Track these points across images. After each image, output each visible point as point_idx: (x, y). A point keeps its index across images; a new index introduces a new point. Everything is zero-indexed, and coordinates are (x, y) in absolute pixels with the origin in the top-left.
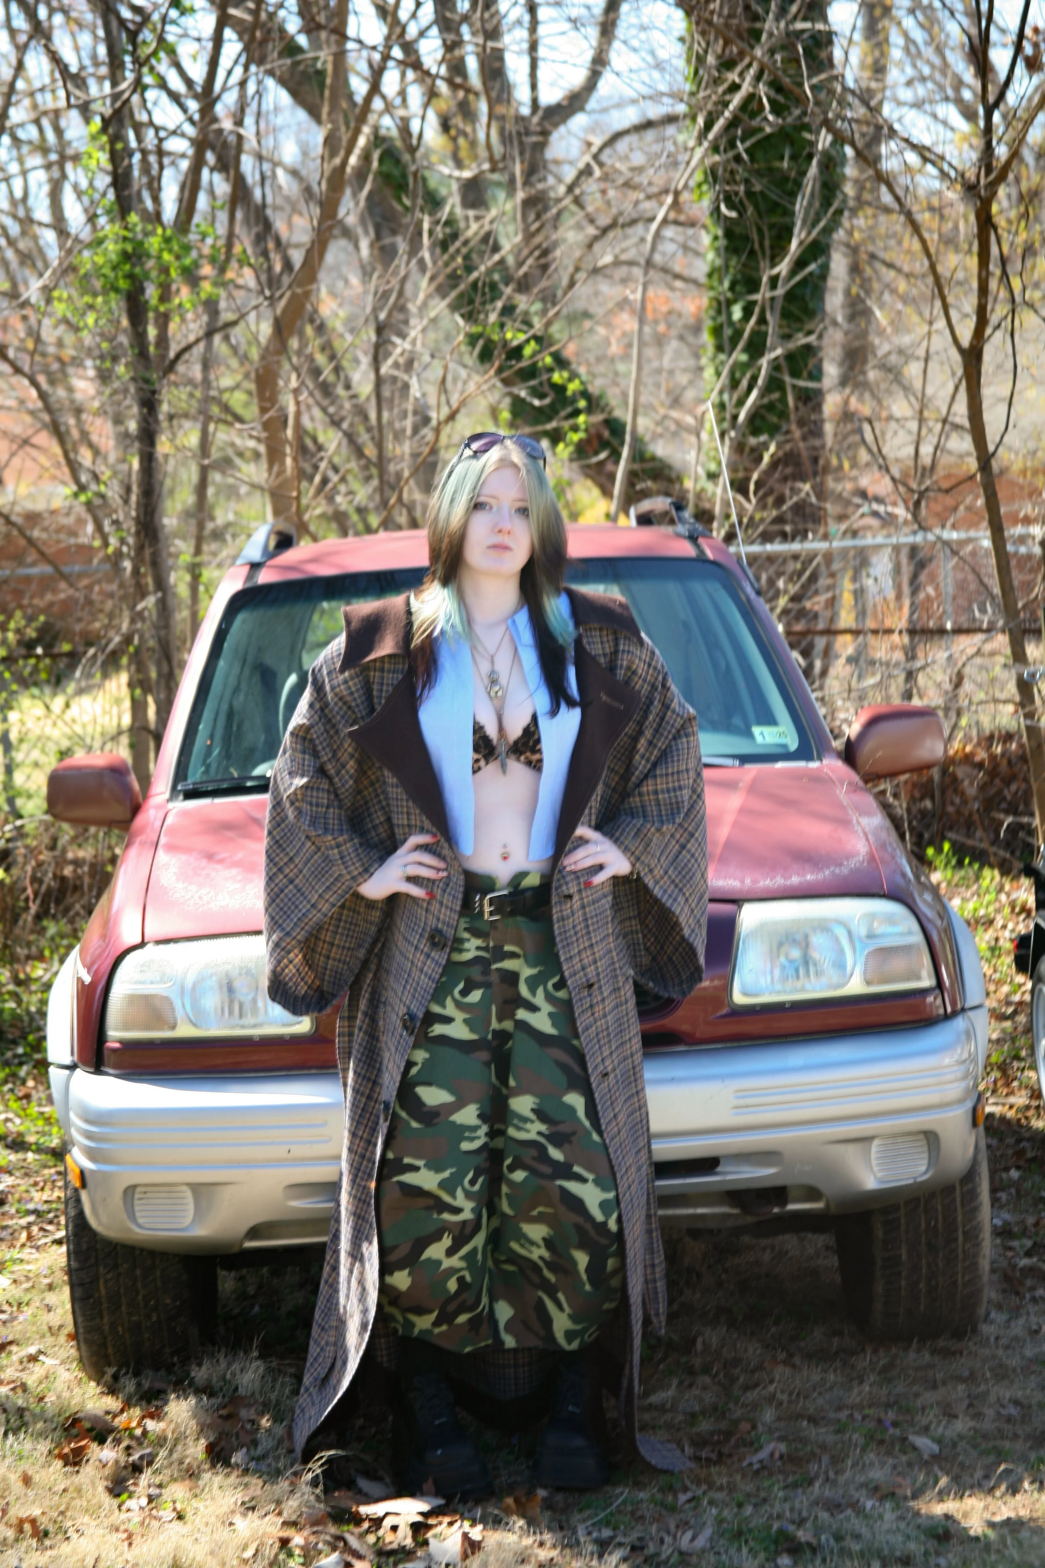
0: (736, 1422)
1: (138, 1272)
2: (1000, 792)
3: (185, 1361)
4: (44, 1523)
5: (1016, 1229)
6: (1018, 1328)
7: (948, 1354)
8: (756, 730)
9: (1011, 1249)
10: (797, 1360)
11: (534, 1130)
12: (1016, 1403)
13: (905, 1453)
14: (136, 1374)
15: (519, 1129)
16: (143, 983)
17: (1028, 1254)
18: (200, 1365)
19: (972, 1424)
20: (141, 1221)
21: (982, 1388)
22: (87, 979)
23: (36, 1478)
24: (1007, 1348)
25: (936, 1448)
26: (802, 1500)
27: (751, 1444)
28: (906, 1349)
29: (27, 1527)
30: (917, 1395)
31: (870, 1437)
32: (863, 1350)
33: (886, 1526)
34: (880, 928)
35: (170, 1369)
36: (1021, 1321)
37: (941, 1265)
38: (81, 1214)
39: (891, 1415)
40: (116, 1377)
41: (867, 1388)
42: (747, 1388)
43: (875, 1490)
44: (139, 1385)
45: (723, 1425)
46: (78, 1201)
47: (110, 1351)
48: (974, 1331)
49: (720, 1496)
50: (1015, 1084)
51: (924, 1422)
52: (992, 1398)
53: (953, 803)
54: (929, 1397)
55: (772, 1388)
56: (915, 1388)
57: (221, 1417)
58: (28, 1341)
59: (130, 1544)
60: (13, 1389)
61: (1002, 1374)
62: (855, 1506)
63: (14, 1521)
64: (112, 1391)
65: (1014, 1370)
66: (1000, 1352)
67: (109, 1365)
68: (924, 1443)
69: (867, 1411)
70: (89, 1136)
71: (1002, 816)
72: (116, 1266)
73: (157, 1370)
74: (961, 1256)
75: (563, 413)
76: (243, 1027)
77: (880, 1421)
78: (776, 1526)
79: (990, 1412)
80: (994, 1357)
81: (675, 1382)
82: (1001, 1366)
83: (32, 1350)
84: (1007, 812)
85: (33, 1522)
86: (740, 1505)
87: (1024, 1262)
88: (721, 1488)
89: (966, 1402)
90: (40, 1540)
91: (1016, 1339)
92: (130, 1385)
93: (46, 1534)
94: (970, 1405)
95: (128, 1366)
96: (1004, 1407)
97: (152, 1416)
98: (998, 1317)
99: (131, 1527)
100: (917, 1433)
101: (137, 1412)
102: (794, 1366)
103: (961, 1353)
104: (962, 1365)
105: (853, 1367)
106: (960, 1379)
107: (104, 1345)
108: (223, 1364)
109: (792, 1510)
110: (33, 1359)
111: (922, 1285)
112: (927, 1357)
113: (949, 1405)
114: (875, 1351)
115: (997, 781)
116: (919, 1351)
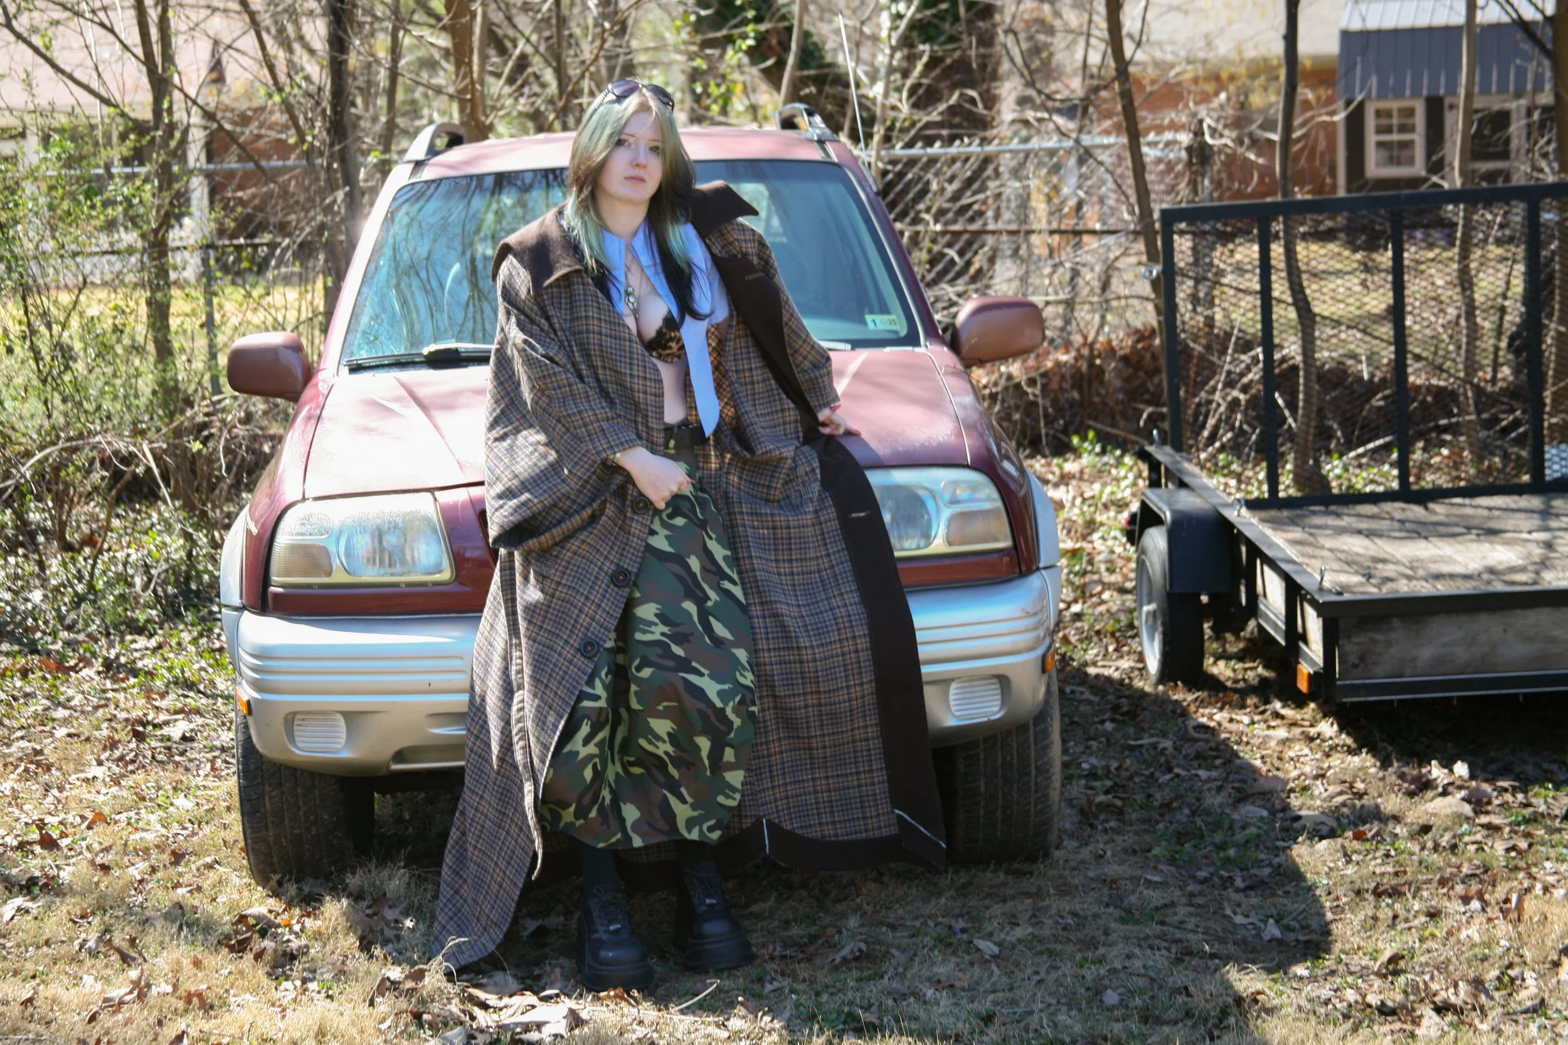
0: (824, 928)
1: (299, 791)
2: (1144, 384)
3: (342, 871)
4: (210, 997)
5: (1100, 772)
6: (1086, 853)
7: (1020, 874)
8: (869, 318)
9: (1092, 788)
10: (886, 879)
11: (658, 632)
12: (1074, 914)
13: (969, 954)
14: (297, 882)
15: (644, 632)
16: (303, 534)
17: (1107, 793)
18: (354, 873)
19: (1030, 930)
20: (300, 745)
21: (1047, 902)
22: (255, 531)
23: (206, 962)
24: (1074, 869)
25: (996, 950)
26: (872, 990)
27: (835, 946)
28: (984, 871)
29: (195, 1000)
30: (987, 908)
31: (940, 940)
32: (946, 871)
33: (941, 1010)
34: (961, 494)
35: (328, 879)
36: (1090, 848)
37: (1015, 795)
38: (248, 739)
39: (961, 924)
40: (280, 883)
41: (943, 900)
42: (838, 900)
43: (937, 983)
44: (300, 889)
45: (813, 930)
46: (246, 727)
47: (275, 860)
48: (1047, 855)
49: (801, 987)
50: (1125, 649)
51: (989, 929)
52: (1053, 911)
53: (1099, 394)
54: (997, 909)
55: (858, 901)
56: (987, 902)
57: (368, 915)
58: (207, 853)
59: (284, 1017)
60: (190, 892)
61: (1065, 890)
62: (917, 995)
63: (184, 994)
64: (276, 894)
65: (1076, 887)
66: (1067, 872)
67: (274, 872)
68: (988, 947)
69: (940, 919)
70: (255, 669)
71: (1141, 406)
72: (280, 785)
73: (316, 878)
74: (1033, 788)
75: (733, 22)
76: (392, 575)
77: (950, 927)
78: (846, 1009)
79: (1049, 922)
80: (1061, 876)
81: (774, 895)
82: (1065, 884)
83: (209, 860)
84: (1149, 403)
85: (200, 995)
86: (818, 994)
87: (1101, 798)
88: (804, 980)
89: (1030, 913)
90: (206, 1011)
91: (1083, 862)
92: (292, 889)
93: (212, 1007)
94: (1034, 916)
95: (291, 874)
96: (1062, 917)
97: (309, 915)
98: (1070, 844)
99: (285, 1002)
100: (982, 938)
101: (297, 911)
102: (882, 883)
103: (1032, 874)
104: (1029, 884)
105: (935, 884)
106: (1028, 895)
107: (270, 855)
108: (374, 873)
109: (862, 998)
110: (210, 867)
111: (999, 814)
112: (1002, 876)
113: (1014, 916)
114: (957, 872)
115: (1141, 374)
116: (995, 871)
